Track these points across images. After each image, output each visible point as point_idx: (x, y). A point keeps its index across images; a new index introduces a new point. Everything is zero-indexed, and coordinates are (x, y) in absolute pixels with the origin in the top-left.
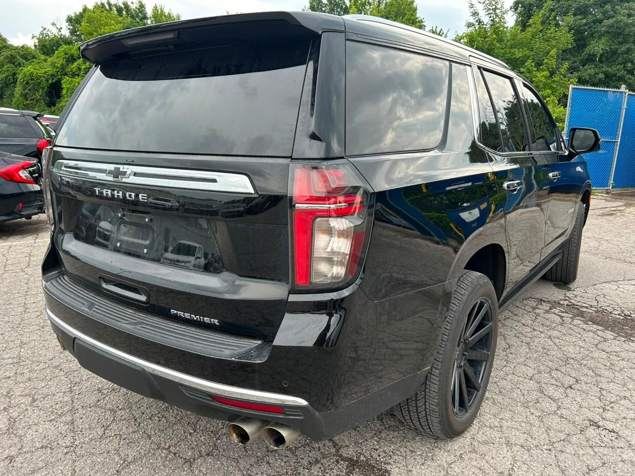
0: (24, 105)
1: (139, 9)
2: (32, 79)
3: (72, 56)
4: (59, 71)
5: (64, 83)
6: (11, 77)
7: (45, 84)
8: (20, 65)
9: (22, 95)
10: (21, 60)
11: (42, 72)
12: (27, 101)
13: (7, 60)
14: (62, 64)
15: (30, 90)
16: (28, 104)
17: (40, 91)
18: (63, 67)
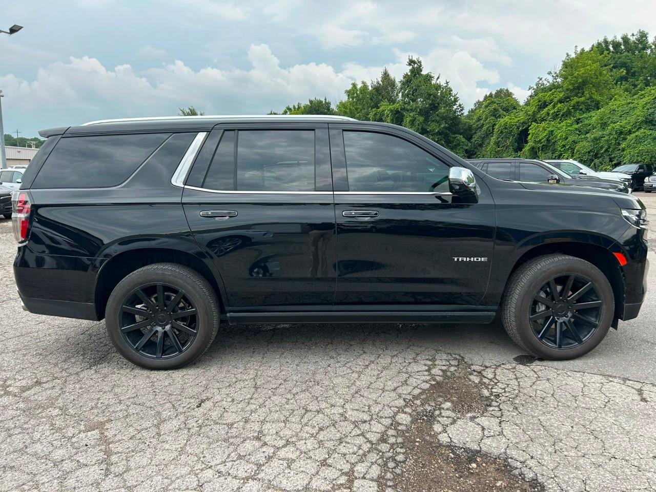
0: (495, 152)
1: (639, 41)
2: (506, 128)
3: (545, 102)
4: (530, 119)
5: (531, 129)
6: (491, 128)
7: (516, 131)
8: (500, 116)
9: (495, 142)
10: (502, 112)
11: (515, 121)
12: (499, 148)
13: (491, 114)
14: (534, 111)
15: (502, 138)
16: (499, 150)
17: (511, 138)
18: (534, 114)
